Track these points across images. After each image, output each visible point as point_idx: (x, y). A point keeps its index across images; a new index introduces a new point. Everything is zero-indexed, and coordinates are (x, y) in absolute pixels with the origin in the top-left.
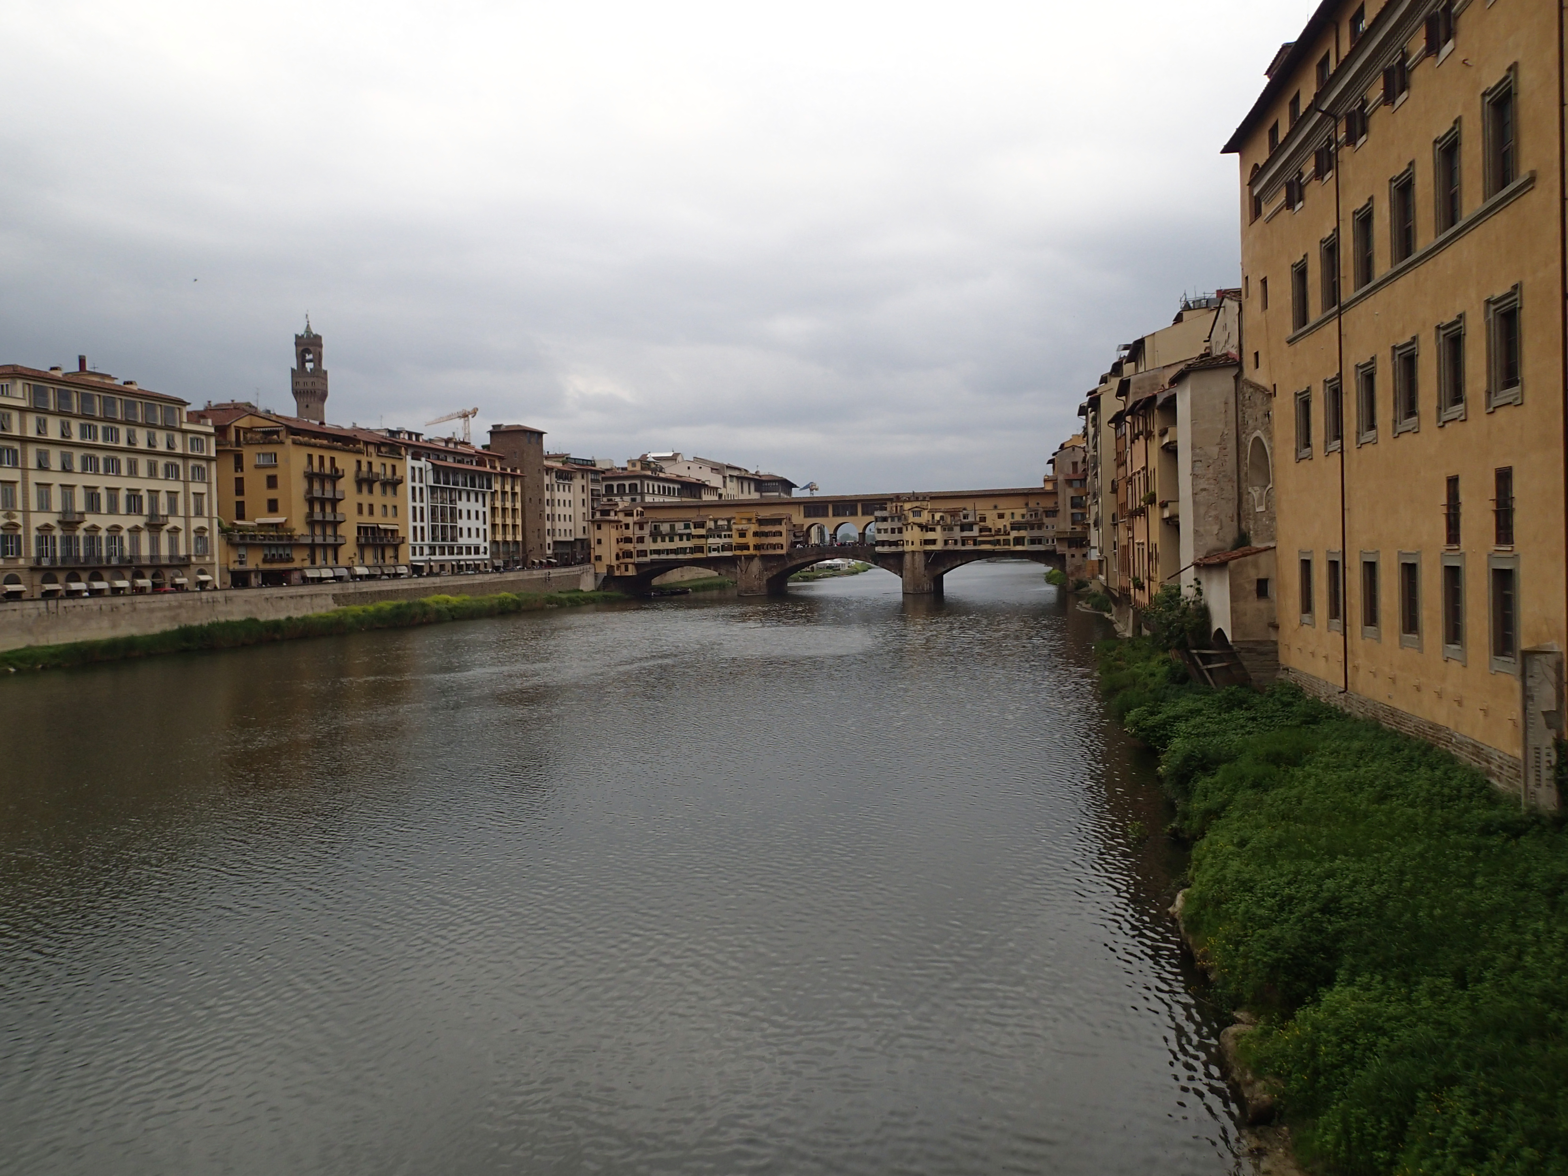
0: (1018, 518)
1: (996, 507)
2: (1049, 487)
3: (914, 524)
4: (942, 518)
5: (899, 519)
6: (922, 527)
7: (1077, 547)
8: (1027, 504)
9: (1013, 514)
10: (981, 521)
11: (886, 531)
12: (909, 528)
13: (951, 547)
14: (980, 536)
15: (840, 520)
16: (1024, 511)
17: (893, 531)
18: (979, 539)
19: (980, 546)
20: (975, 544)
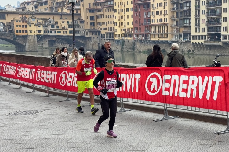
4: (42, 22)
5: (26, 22)
6: (36, 25)
7: (95, 35)
9: (68, 21)
10: (56, 24)
11: (20, 26)
12: (32, 25)
13: (46, 34)
16: (72, 21)
17: (23, 26)
18: (57, 31)
19: (57, 34)
20: (55, 32)
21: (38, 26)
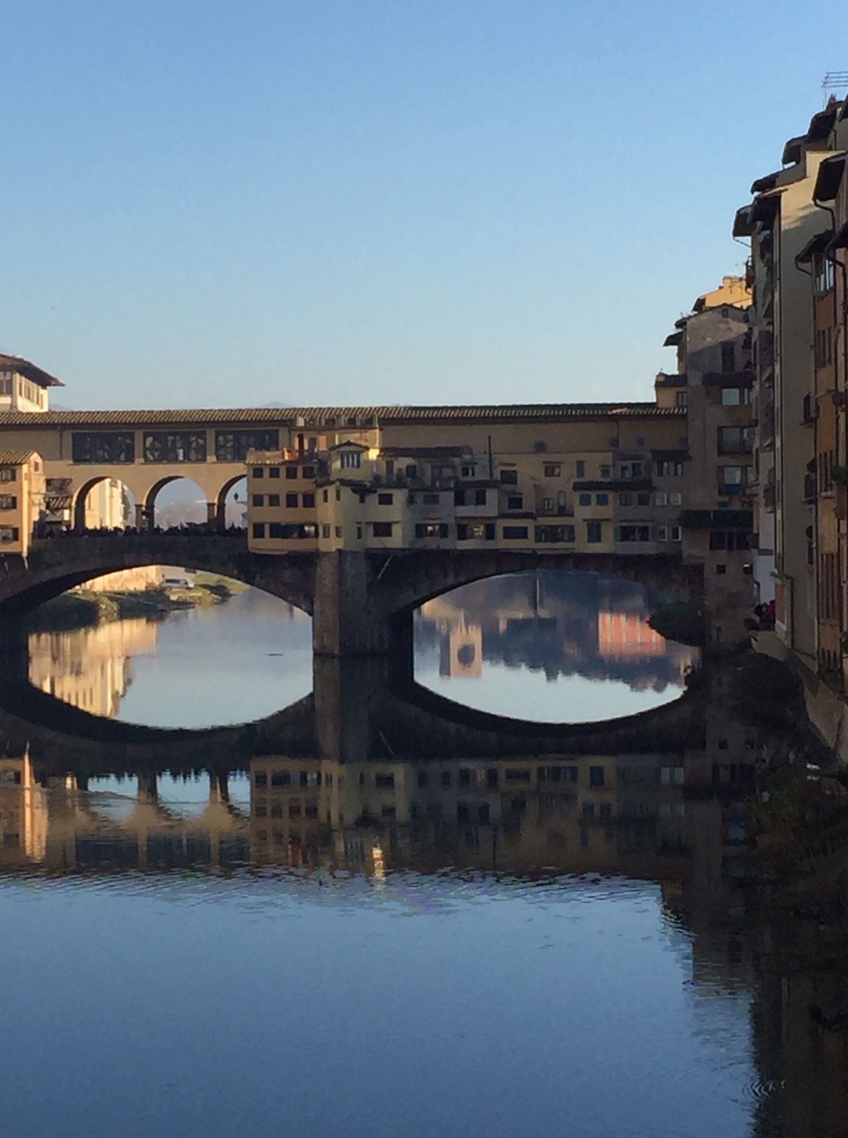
0: (593, 474)
1: (540, 447)
2: (669, 401)
3: (344, 482)
4: (411, 470)
5: (308, 474)
6: (362, 490)
7: (730, 548)
8: (615, 442)
9: (580, 465)
10: (504, 481)
11: (274, 500)
12: (331, 491)
13: (432, 543)
14: (503, 516)
15: (163, 470)
16: (607, 458)
17: (292, 501)
18: (501, 525)
19: (501, 543)
20: (490, 534)
21: (376, 496)
